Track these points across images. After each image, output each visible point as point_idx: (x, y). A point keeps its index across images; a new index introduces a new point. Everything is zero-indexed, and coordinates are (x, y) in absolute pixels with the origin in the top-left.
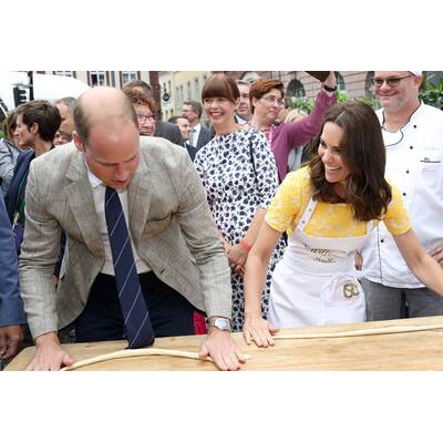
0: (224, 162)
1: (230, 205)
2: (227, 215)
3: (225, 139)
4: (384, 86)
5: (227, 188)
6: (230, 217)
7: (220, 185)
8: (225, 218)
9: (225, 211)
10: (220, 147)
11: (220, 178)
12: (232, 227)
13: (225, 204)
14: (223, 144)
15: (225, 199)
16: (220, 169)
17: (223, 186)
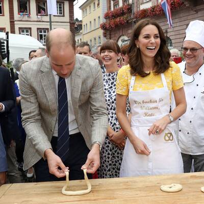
0: (111, 87)
1: (114, 112)
2: (112, 117)
3: (112, 75)
4: (188, 52)
5: (113, 102)
6: (114, 118)
7: (109, 100)
8: (111, 119)
9: (111, 115)
10: (109, 79)
11: (109, 96)
12: (115, 124)
13: (111, 111)
14: (110, 77)
15: (111, 109)
16: (109, 91)
17: (111, 101)
